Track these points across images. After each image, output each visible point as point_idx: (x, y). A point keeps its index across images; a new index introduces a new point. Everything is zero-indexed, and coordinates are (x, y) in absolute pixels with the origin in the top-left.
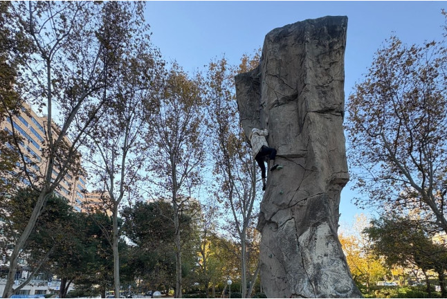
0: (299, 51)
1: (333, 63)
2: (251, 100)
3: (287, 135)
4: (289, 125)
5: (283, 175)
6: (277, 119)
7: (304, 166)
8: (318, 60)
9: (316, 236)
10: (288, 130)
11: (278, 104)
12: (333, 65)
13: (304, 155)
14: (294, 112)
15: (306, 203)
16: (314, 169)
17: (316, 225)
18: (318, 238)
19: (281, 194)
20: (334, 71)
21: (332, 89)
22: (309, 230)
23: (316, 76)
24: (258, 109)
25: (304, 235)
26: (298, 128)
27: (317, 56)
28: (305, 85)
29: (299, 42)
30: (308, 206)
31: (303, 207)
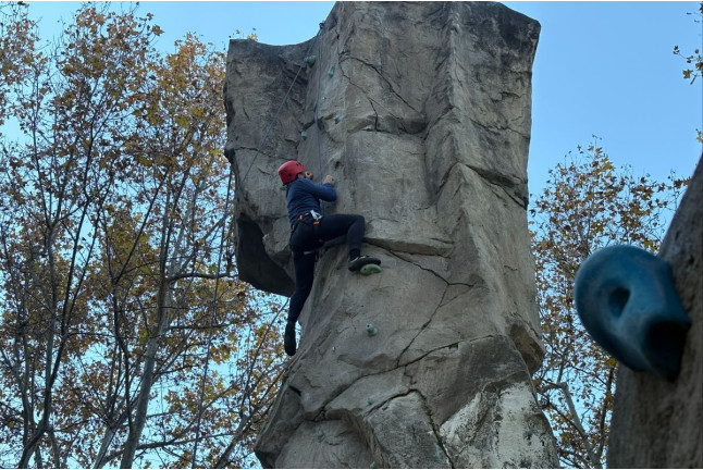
0: (433, 39)
1: (509, 95)
2: (274, 110)
3: (394, 201)
4: (402, 181)
5: (379, 291)
6: (370, 159)
7: (445, 275)
8: (477, 75)
9: (499, 409)
10: (398, 191)
11: (375, 125)
12: (510, 100)
13: (445, 251)
14: (415, 158)
15: (457, 352)
16: (476, 282)
17: (497, 388)
18: (504, 415)
19: (370, 333)
20: (512, 112)
21: (507, 143)
22: (476, 400)
23: (473, 103)
24: (292, 137)
25: (457, 417)
26: (423, 194)
27: (477, 67)
28: (451, 107)
29: (433, 23)
30: (464, 359)
31: (448, 363)
